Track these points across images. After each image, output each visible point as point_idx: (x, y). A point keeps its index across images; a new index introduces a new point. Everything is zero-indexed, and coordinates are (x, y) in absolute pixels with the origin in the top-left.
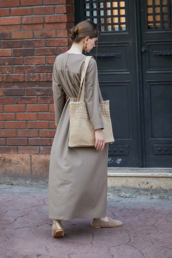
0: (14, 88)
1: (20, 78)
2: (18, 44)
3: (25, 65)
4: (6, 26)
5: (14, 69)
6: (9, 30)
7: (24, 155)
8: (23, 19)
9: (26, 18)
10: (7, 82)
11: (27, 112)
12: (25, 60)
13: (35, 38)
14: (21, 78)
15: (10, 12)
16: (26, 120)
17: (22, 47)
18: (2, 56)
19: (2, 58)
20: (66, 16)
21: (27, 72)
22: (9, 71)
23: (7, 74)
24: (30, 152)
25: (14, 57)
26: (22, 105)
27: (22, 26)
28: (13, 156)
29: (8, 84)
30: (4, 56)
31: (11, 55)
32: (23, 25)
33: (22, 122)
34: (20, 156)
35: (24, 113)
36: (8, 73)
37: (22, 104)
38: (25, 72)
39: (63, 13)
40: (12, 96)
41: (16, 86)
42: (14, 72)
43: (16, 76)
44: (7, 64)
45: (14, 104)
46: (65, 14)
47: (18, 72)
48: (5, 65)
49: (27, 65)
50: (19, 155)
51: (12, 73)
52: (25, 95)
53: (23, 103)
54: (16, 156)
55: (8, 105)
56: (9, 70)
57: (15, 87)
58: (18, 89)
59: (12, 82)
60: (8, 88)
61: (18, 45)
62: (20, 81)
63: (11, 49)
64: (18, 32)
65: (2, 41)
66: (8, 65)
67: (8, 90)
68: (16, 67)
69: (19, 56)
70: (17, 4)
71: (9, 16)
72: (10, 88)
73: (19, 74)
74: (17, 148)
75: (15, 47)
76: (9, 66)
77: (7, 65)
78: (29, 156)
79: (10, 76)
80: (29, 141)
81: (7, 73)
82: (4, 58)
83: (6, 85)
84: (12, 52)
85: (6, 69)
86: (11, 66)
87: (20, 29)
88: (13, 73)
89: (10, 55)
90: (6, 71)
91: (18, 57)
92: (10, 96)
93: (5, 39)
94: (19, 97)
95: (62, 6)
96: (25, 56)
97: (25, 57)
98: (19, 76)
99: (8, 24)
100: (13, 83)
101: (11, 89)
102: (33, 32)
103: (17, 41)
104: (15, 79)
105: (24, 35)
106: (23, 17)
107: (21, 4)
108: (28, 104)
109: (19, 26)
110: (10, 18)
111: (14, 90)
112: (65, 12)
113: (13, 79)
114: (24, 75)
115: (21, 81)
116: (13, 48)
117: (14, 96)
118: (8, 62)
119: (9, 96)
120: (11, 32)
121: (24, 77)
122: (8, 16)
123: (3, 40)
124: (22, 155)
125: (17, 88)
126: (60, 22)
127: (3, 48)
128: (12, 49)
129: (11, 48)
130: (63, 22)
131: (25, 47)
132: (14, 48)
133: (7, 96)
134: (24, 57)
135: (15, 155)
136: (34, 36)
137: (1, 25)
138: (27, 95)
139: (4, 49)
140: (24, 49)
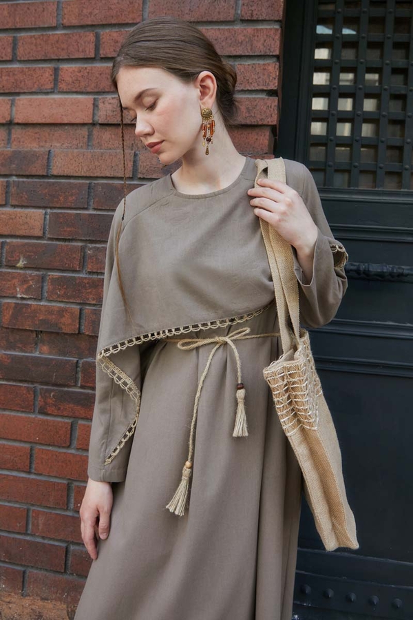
0: (37, 354)
1: (63, 320)
2: (72, 195)
3: (90, 273)
4: (37, 130)
5: (47, 286)
6: (41, 144)
7: (49, 605)
8: (101, 105)
9: (111, 101)
10: (13, 330)
11: (78, 449)
12: (91, 257)
13: (140, 176)
14: (66, 320)
15: (56, 80)
16: (69, 479)
17: (86, 209)
18: (6, 233)
19: (8, 240)
20: (274, 102)
21: (94, 299)
22: (27, 291)
23: (19, 302)
24: (69, 599)
25: (50, 242)
26: (59, 419)
27: (96, 130)
28: (8, 600)
29: (18, 337)
30: (13, 233)
31: (40, 234)
32: (98, 127)
33: (54, 484)
34: (33, 607)
35: (64, 450)
36: (22, 299)
37: (62, 416)
38: (88, 299)
39: (262, 91)
40: (25, 381)
41: (45, 348)
42: (46, 294)
43: (50, 311)
44: (20, 264)
45: (30, 413)
46: (271, 93)
47: (59, 296)
48: (14, 267)
49: (95, 276)
50: (26, 602)
51: (35, 299)
52: (75, 386)
53: (65, 413)
54: (14, 603)
55: (7, 413)
56: (25, 286)
57: (43, 352)
58: (52, 359)
59: (32, 331)
60: (15, 350)
61: (70, 199)
62: (64, 331)
63: (42, 211)
64: (76, 150)
65: (15, 179)
66: (25, 268)
67: (14, 358)
68: (54, 280)
69: (69, 240)
70: (84, 51)
71: (52, 93)
72: (22, 350)
73: (62, 305)
74: (24, 572)
75: (58, 206)
76: (28, 272)
77: (21, 269)
78: (65, 612)
79: (29, 310)
80: (70, 559)
81: (17, 298)
82: (14, 240)
83: (11, 339)
84: (48, 222)
85: (15, 281)
86: (38, 273)
87: (86, 140)
88: (40, 300)
89: (38, 233)
90: (15, 287)
91: (67, 243)
92: (21, 381)
93: (27, 173)
94: (50, 391)
95: (261, 62)
96: (92, 242)
97: (94, 245)
98: (61, 312)
99: (43, 121)
100: (37, 336)
101: (27, 357)
102: (135, 155)
103: (70, 183)
104: (43, 322)
105: (97, 163)
106: (100, 97)
107: (101, 52)
108: (83, 419)
109: (84, 131)
110: (54, 99)
111: (36, 361)
112: (274, 85)
113: (37, 322)
114: (81, 310)
115: (66, 330)
116: (51, 208)
117: (32, 382)
118: (27, 258)
119: (15, 380)
120: (52, 150)
121: (80, 318)
122: (47, 93)
123: (17, 176)
124: (41, 603)
125: (50, 353)
126: (248, 122)
127: (14, 206)
128: (49, 211)
129: (45, 208)
130: (260, 123)
131: (95, 209)
132: (55, 208)
133: (8, 380)
134: (90, 245)
135: (15, 598)
136: (135, 170)
137: (18, 124)
138: (82, 387)
139: (19, 210)
140: (91, 215)
